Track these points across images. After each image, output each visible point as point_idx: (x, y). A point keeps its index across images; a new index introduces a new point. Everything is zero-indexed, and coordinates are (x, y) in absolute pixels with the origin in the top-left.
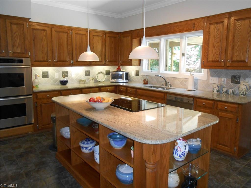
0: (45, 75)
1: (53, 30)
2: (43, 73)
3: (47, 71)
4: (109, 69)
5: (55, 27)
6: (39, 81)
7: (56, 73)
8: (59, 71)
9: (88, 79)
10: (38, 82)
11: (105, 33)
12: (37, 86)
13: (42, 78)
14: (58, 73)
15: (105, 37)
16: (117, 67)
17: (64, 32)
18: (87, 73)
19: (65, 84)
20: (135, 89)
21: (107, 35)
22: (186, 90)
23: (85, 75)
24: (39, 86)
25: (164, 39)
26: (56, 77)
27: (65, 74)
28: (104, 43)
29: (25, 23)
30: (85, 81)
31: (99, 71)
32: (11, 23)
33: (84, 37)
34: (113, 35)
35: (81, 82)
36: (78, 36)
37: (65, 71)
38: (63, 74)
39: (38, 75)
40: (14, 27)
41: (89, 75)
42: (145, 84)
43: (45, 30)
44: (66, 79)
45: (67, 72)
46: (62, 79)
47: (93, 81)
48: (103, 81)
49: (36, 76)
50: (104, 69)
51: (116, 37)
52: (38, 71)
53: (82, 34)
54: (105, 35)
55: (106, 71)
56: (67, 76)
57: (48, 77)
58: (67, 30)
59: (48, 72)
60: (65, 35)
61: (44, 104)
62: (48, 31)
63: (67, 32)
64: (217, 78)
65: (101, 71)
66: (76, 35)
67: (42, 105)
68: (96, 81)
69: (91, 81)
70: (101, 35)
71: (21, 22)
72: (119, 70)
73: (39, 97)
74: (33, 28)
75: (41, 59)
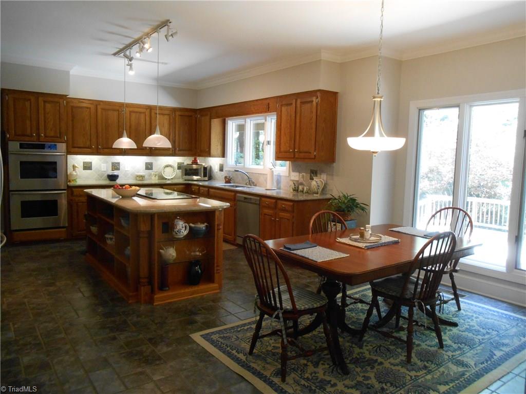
0: (87, 166)
1: (99, 107)
2: (84, 163)
3: (90, 161)
4: (183, 162)
5: (101, 103)
6: (78, 173)
7: (102, 165)
8: (107, 162)
9: (150, 175)
10: (77, 175)
11: (174, 110)
12: (75, 180)
13: (84, 170)
14: (105, 165)
15: (175, 115)
16: (192, 158)
17: (114, 110)
18: (149, 166)
19: (115, 180)
20: (207, 189)
21: (178, 113)
22: (264, 189)
23: (146, 169)
24: (78, 180)
25: (251, 120)
26: (103, 170)
27: (116, 166)
28: (172, 124)
29: (61, 101)
30: (144, 177)
31: (167, 164)
32: (45, 102)
33: (142, 116)
34: (187, 113)
35: (138, 178)
36: (133, 115)
37: (116, 162)
38: (112, 166)
39: (77, 165)
40: (48, 106)
41: (151, 169)
42: (226, 182)
43: (87, 108)
44: (116, 173)
45: (119, 163)
46: (110, 173)
47: (157, 177)
48: (172, 179)
49: (74, 167)
50: (175, 161)
51: (191, 116)
52: (77, 160)
53: (140, 113)
54: (175, 113)
55: (178, 164)
56: (118, 169)
57: (91, 169)
58: (118, 107)
59: (91, 163)
60: (116, 113)
61: (81, 204)
62: (92, 109)
63: (118, 110)
64: (297, 174)
65: (170, 163)
66: (130, 114)
67: (79, 204)
68: (162, 178)
69: (153, 177)
70: (167, 112)
71: (56, 100)
72: (195, 162)
73: (75, 194)
74: (72, 105)
75: (82, 146)
